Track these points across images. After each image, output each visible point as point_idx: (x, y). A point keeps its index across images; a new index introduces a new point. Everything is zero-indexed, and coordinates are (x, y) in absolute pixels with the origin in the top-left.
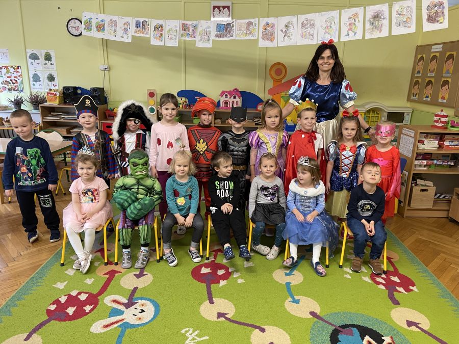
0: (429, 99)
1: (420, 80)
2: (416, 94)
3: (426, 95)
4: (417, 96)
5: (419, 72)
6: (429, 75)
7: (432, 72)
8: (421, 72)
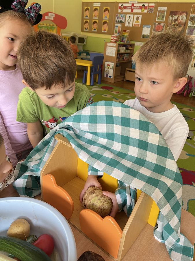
3: (93, 29)
5: (87, 16)
8: (89, 16)
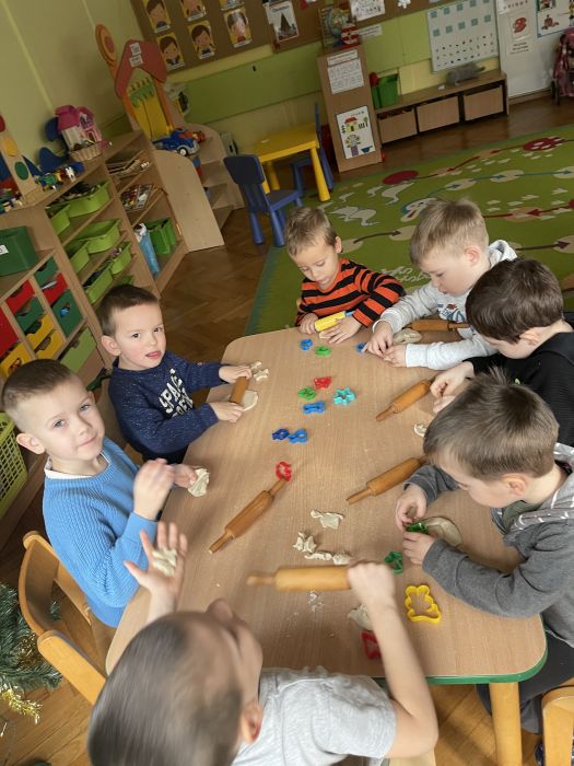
0: (213, 53)
1: (172, 35)
2: (178, 58)
3: (200, 51)
4: (181, 60)
5: (161, 24)
6: (190, 19)
7: (194, 13)
8: (169, 22)
